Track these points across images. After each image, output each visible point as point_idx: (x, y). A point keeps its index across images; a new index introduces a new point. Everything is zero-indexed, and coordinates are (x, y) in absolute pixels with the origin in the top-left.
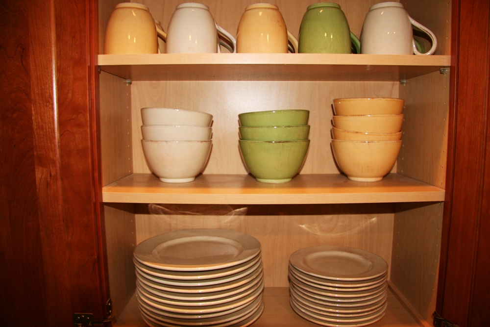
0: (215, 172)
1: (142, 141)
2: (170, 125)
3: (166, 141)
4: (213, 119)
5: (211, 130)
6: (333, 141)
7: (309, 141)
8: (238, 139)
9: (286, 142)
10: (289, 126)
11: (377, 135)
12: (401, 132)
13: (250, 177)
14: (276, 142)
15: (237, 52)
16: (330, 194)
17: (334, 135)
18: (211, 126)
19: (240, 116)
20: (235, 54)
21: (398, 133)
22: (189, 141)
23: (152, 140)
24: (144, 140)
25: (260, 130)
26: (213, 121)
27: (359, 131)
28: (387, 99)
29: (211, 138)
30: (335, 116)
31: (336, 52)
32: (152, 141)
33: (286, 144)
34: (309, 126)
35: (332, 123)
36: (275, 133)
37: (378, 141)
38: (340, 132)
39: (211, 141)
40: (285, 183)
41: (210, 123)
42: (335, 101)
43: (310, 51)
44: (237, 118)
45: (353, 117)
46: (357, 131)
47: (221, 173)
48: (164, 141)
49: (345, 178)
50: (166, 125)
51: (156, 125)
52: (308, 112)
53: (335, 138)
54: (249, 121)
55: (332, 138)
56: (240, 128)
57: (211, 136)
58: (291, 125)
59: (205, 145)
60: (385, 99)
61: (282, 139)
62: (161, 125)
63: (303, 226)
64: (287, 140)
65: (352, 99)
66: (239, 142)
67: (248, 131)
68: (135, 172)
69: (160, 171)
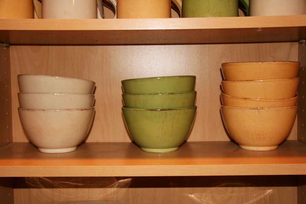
0: (101, 140)
1: (18, 109)
2: (47, 93)
3: (44, 110)
4: (96, 85)
5: (93, 97)
6: (222, 108)
7: (196, 108)
8: (122, 106)
9: (169, 110)
10: (172, 94)
11: (267, 101)
12: (296, 97)
13: (134, 146)
14: (161, 110)
15: (117, 18)
16: (214, 166)
17: (223, 102)
18: (94, 93)
19: (123, 82)
20: (115, 19)
21: (292, 99)
22: (68, 110)
23: (28, 108)
24: (21, 108)
25: (141, 97)
26: (96, 87)
27: (247, 97)
28: (278, 62)
29: (94, 105)
30: (224, 82)
31: (220, 15)
32: (28, 110)
33: (169, 112)
34: (196, 93)
35: (221, 89)
36: (157, 101)
37: (269, 108)
38: (228, 97)
39: (93, 109)
40: (171, 152)
41: (93, 90)
42: (223, 65)
43: (193, 15)
44: (121, 85)
45: (241, 82)
46: (245, 97)
47: (107, 140)
48: (41, 110)
49: (237, 146)
50: (43, 93)
51: (32, 93)
52: (194, 78)
53: (225, 105)
54: (132, 88)
55: (222, 104)
56: (123, 95)
57: (93, 103)
58: (174, 92)
59: (86, 113)
60: (275, 63)
61: (165, 107)
62: (38, 93)
63: (193, 196)
64: (170, 108)
65: (240, 64)
66: (123, 109)
67: (132, 99)
68: (14, 141)
69: (38, 141)
